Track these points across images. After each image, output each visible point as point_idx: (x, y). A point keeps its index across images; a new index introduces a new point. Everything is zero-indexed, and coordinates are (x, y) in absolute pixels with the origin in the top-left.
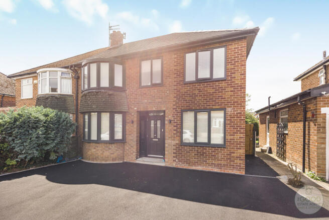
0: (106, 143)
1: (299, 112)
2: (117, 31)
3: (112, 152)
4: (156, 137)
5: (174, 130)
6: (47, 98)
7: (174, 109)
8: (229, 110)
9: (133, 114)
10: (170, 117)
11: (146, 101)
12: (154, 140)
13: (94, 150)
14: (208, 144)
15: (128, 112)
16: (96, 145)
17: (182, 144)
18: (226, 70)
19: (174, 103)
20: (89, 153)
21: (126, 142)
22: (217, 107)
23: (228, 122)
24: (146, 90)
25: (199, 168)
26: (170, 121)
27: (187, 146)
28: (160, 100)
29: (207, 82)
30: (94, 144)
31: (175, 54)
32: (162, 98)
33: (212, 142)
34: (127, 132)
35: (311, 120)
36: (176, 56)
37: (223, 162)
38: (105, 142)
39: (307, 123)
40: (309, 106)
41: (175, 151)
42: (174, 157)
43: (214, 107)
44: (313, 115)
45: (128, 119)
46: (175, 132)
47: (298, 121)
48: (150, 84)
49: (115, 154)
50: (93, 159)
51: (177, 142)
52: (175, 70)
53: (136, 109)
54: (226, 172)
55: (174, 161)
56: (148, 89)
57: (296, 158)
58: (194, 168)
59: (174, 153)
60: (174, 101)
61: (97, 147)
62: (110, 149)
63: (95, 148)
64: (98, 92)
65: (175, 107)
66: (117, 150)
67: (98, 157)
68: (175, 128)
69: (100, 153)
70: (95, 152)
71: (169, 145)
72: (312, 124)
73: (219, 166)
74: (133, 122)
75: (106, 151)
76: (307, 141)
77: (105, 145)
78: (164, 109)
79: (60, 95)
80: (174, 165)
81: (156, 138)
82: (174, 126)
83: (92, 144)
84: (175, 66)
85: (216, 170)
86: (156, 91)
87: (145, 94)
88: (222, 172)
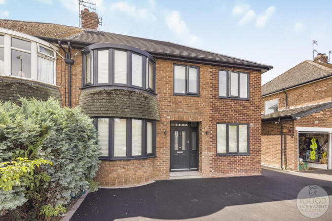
0: (140, 160)
1: (273, 129)
3: (145, 171)
4: (180, 150)
5: (210, 142)
7: (210, 121)
8: (251, 125)
9: (165, 123)
10: (206, 128)
11: (181, 110)
12: (178, 152)
13: (123, 170)
14: (237, 153)
15: (158, 121)
16: (126, 163)
17: (219, 155)
18: (249, 92)
19: (210, 115)
20: (114, 175)
21: (156, 157)
22: (244, 122)
23: (251, 135)
24: (182, 98)
25: (232, 175)
26: (206, 133)
27: (221, 156)
28: (197, 111)
29: (236, 100)
30: (122, 162)
31: (210, 68)
32: (198, 109)
33: (240, 152)
34: (158, 145)
35: (288, 134)
36: (211, 70)
37: (248, 167)
38: (137, 158)
40: (284, 125)
41: (211, 162)
42: (210, 168)
43: (242, 122)
44: (290, 131)
45: (160, 129)
47: (271, 135)
48: (184, 92)
49: (148, 172)
50: (120, 183)
51: (213, 153)
52: (210, 83)
53: (169, 117)
54: (250, 175)
55: (210, 171)
56: (184, 97)
58: (227, 175)
59: (211, 164)
60: (210, 113)
61: (128, 165)
62: (143, 166)
63: (123, 168)
64: (131, 92)
65: (211, 119)
66: (149, 167)
67: (129, 179)
68: (211, 140)
69: (131, 173)
70: (123, 172)
71: (205, 157)
72: (289, 137)
73: (245, 171)
74: (165, 133)
75: (140, 169)
77: (138, 162)
78: (201, 120)
80: (210, 176)
81: (182, 151)
82: (210, 138)
83: (118, 162)
84: (211, 79)
85: (243, 175)
86: (192, 101)
87: (181, 102)
88: (248, 175)
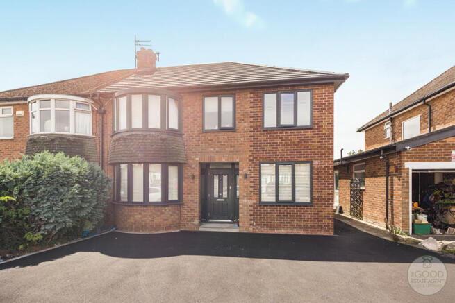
0: (158, 206)
1: (379, 167)
2: (147, 48)
3: (165, 218)
4: (219, 197)
5: (251, 187)
6: (53, 141)
7: (250, 160)
8: (316, 163)
9: (193, 166)
10: (244, 170)
11: (212, 150)
12: (218, 200)
13: (140, 216)
14: (293, 203)
15: (185, 164)
16: (142, 209)
17: (262, 204)
18: (312, 117)
19: (251, 153)
20: (131, 220)
21: (183, 204)
22: (303, 159)
23: (315, 177)
24: (213, 134)
25: (282, 231)
26: (246, 176)
27: (267, 206)
28: (232, 149)
29: (291, 130)
30: (138, 208)
31: (251, 93)
32: (234, 147)
33: (297, 201)
34: (185, 190)
35: (395, 175)
36: (252, 95)
37: (310, 223)
38: (156, 204)
39: (390, 178)
40: (391, 160)
41: (252, 213)
42: (251, 220)
43: (299, 159)
44: (397, 171)
45: (187, 172)
46: (252, 189)
47: (378, 176)
48: (217, 128)
49: (170, 220)
50: (137, 229)
51: (255, 201)
52: (251, 112)
53: (197, 159)
54: (313, 234)
55: (251, 225)
56: (216, 134)
57: (376, 215)
58: (276, 232)
59: (251, 215)
60: (250, 151)
61: (144, 211)
62: (163, 213)
63: (140, 214)
64: (146, 135)
65: (252, 158)
66: (171, 215)
67: (145, 226)
68: (252, 184)
69: (148, 219)
70: (141, 218)
71: (244, 206)
72: (395, 179)
73: (306, 228)
74: (193, 177)
75: (158, 216)
76: (390, 196)
77: (156, 208)
78: (237, 160)
79: (75, 136)
80: (251, 230)
81: (222, 198)
82: (251, 182)
83: (135, 208)
84: (251, 107)
85: (302, 232)
86: (226, 137)
87: (211, 140)
88: (309, 234)
